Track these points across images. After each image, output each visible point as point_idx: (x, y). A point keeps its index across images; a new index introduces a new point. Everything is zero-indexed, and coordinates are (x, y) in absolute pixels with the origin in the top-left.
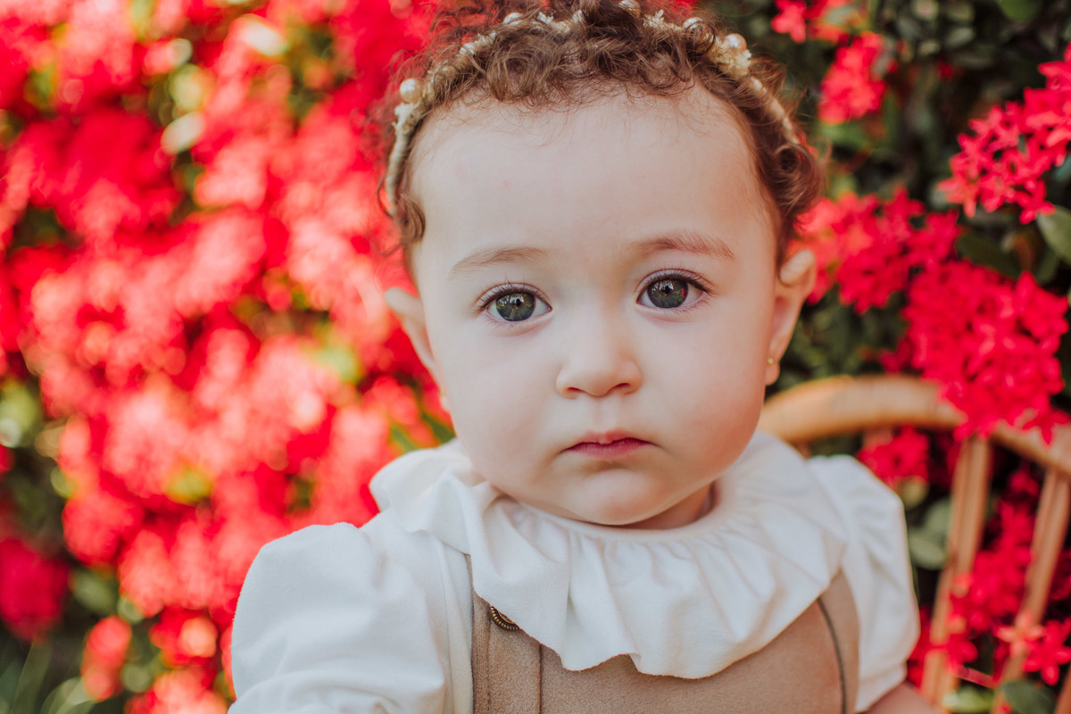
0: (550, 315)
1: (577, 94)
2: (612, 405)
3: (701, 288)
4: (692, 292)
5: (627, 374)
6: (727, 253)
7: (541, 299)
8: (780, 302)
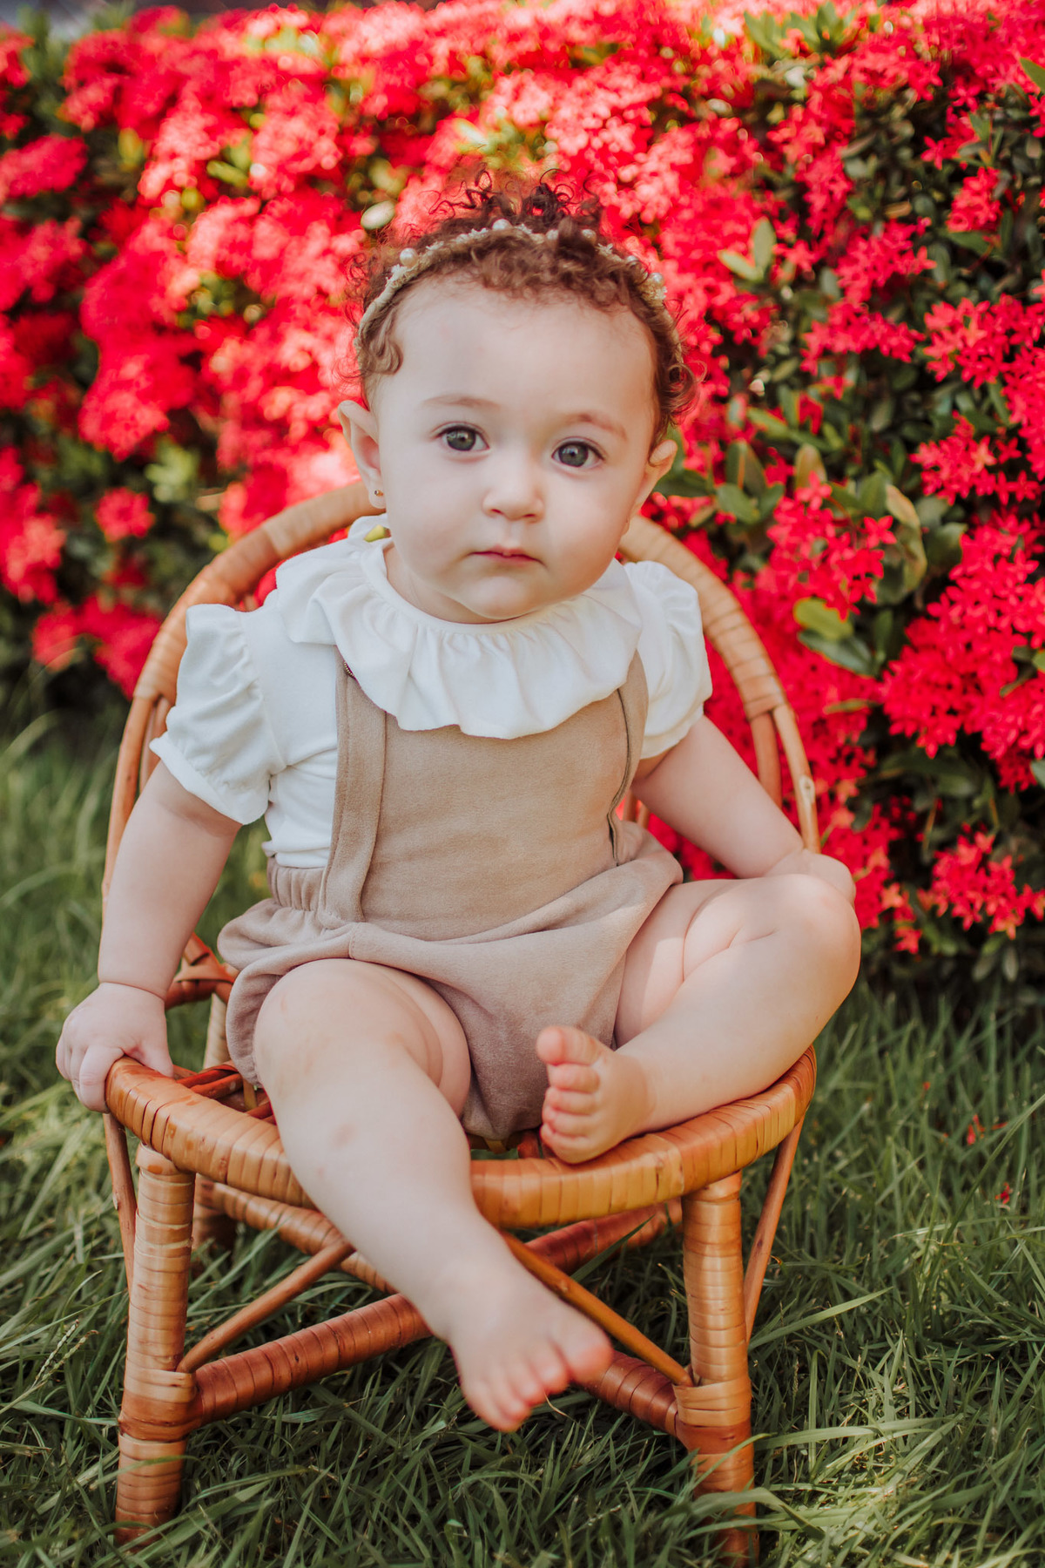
0: (488, 452)
1: (543, 296)
2: (519, 527)
3: (599, 455)
4: (591, 456)
5: (537, 508)
6: (623, 434)
7: (483, 439)
8: (645, 477)
